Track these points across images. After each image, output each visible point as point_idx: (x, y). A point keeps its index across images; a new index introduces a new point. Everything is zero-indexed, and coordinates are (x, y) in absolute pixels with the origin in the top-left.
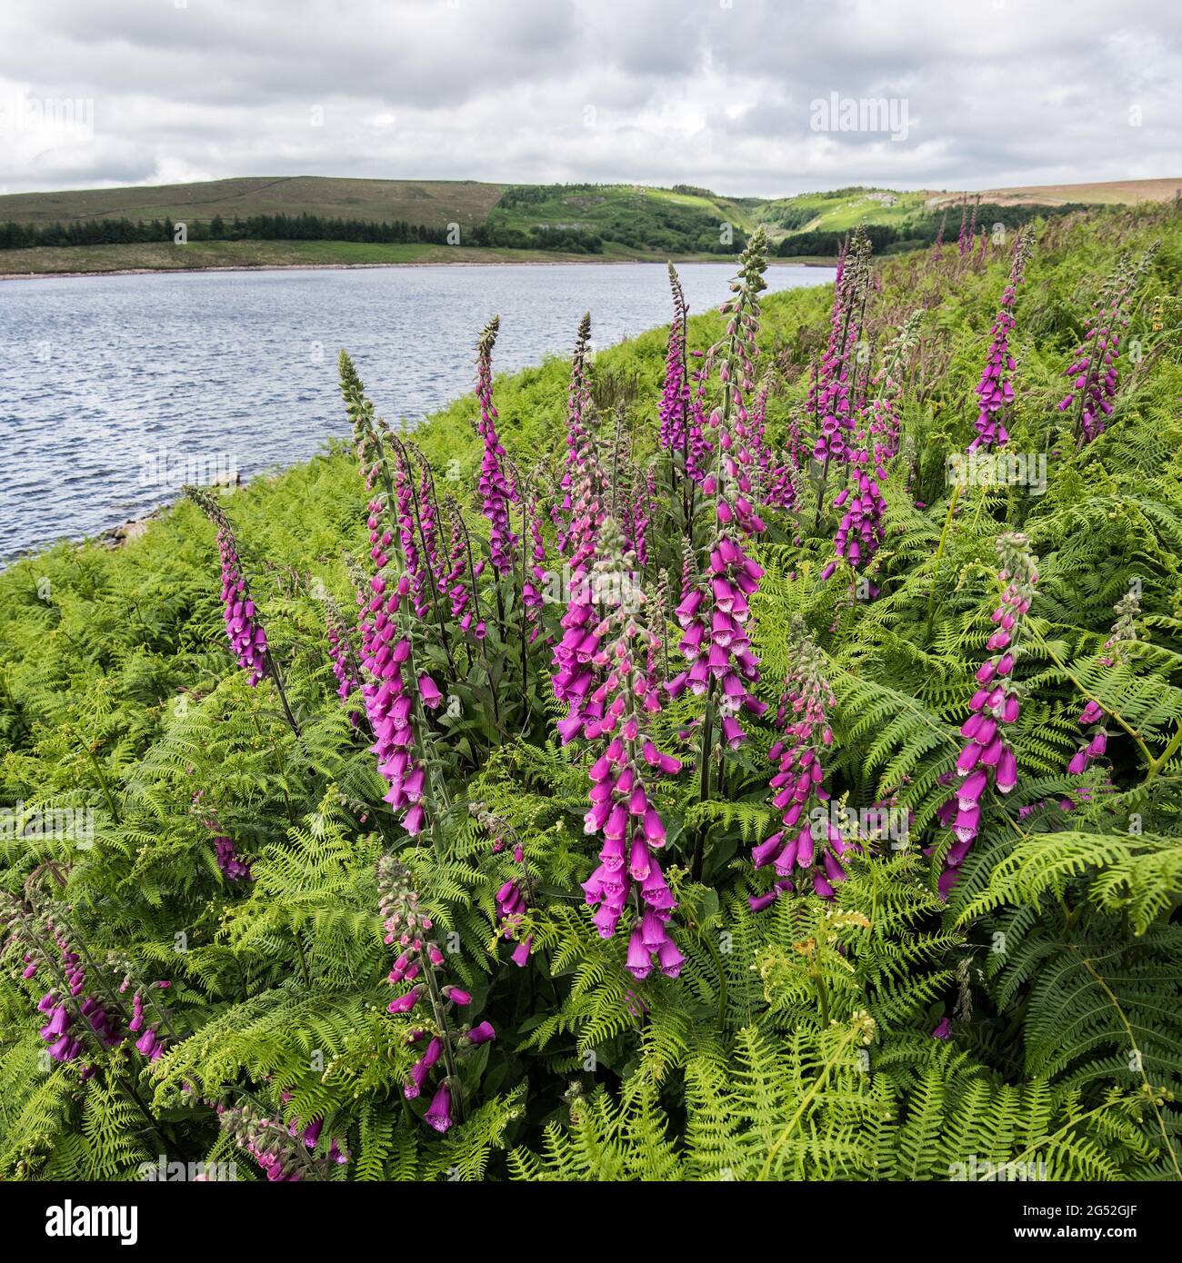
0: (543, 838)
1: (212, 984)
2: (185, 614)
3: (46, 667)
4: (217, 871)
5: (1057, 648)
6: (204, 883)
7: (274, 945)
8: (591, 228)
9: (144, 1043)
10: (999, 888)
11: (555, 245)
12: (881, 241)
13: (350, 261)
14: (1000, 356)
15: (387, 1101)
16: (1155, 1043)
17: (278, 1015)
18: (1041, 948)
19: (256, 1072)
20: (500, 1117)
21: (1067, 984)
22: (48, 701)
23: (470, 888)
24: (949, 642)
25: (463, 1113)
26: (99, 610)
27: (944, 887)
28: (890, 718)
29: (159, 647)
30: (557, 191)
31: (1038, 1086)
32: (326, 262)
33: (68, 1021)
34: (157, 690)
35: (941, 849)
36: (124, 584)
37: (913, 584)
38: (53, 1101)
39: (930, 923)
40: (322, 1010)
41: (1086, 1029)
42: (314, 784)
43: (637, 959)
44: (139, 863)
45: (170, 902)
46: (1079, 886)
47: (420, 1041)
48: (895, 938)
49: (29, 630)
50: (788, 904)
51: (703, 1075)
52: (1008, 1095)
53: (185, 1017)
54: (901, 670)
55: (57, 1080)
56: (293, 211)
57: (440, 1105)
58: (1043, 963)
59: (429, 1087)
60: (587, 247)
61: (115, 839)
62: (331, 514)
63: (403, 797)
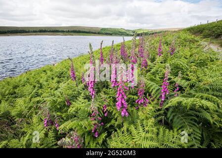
0: (109, 99)
1: (65, 118)
2: (62, 74)
3: (45, 79)
4: (66, 104)
5: (172, 77)
6: (65, 105)
7: (74, 113)
8: (111, 33)
9: (57, 125)
10: (169, 104)
11: (107, 34)
12: (146, 34)
13: (83, 35)
14: (160, 46)
15: (89, 133)
16: (190, 126)
17: (75, 121)
18: (174, 114)
19: (73, 128)
20: (104, 135)
21: (178, 118)
22: (45, 83)
23: (100, 105)
24: (158, 77)
25: (99, 135)
26: (52, 73)
27: (161, 106)
28: (151, 86)
29: (59, 77)
30: (107, 28)
31: (175, 130)
32: (81, 35)
33: (47, 122)
34: (58, 82)
35: (160, 101)
36: (55, 70)
37: (153, 70)
38: (44, 132)
39: (159, 110)
40: (81, 121)
41: (181, 124)
42: (79, 94)
43: (123, 114)
44: (58, 102)
45: (60, 108)
46: (180, 103)
47: (95, 124)
48: (155, 112)
49: (43, 75)
50: (140, 108)
51: (132, 128)
52: (171, 131)
53: (61, 123)
54: (152, 80)
55: (45, 129)
56: (77, 30)
57: (96, 133)
58: (174, 116)
59: (95, 131)
60: (111, 34)
61: (54, 99)
62: (81, 63)
63: (92, 94)
